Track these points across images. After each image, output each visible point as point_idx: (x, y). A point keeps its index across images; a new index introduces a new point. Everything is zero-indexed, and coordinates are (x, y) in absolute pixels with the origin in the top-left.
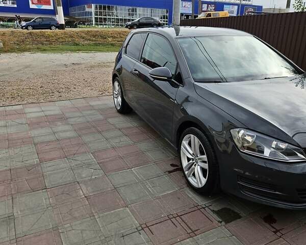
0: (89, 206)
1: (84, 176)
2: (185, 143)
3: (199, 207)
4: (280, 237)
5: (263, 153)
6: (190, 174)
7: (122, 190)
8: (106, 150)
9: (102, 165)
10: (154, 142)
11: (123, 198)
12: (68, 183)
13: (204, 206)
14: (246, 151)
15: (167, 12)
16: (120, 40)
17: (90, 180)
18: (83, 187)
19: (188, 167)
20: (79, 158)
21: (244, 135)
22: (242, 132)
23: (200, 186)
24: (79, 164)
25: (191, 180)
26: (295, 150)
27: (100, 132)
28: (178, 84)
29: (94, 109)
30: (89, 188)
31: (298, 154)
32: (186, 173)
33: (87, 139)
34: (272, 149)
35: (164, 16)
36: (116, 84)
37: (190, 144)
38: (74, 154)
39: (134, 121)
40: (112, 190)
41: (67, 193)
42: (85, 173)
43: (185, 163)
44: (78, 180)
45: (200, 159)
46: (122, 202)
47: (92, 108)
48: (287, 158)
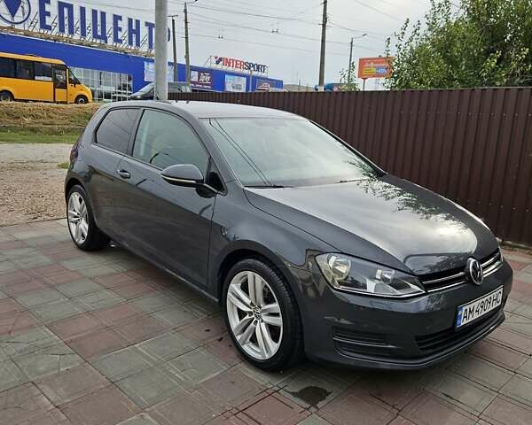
0: (68, 421)
1: (42, 369)
2: (235, 287)
3: (270, 391)
4: (398, 415)
5: (366, 288)
6: (246, 339)
7: (127, 385)
8: (74, 317)
9: (75, 345)
10: (163, 295)
11: (133, 397)
12: (12, 386)
13: (277, 389)
14: (341, 288)
15: (130, 79)
16: (48, 121)
17: (58, 375)
18: (47, 390)
19: (241, 328)
20: (23, 337)
21: (336, 264)
22: (333, 259)
23: (267, 357)
24: (26, 349)
25: (249, 349)
26: (406, 280)
27: (51, 287)
28: (216, 191)
29: (28, 247)
30: (61, 390)
31: (411, 285)
32: (238, 338)
33: (28, 301)
34: (377, 282)
35: (125, 86)
36: (75, 197)
37: (245, 288)
38: (10, 332)
39: (117, 263)
40: (108, 387)
41: (16, 405)
42: (44, 364)
43: (235, 322)
44: (33, 380)
45: (265, 310)
46: (134, 405)
47: (22, 244)
48: (398, 292)
